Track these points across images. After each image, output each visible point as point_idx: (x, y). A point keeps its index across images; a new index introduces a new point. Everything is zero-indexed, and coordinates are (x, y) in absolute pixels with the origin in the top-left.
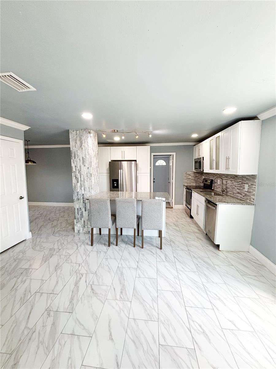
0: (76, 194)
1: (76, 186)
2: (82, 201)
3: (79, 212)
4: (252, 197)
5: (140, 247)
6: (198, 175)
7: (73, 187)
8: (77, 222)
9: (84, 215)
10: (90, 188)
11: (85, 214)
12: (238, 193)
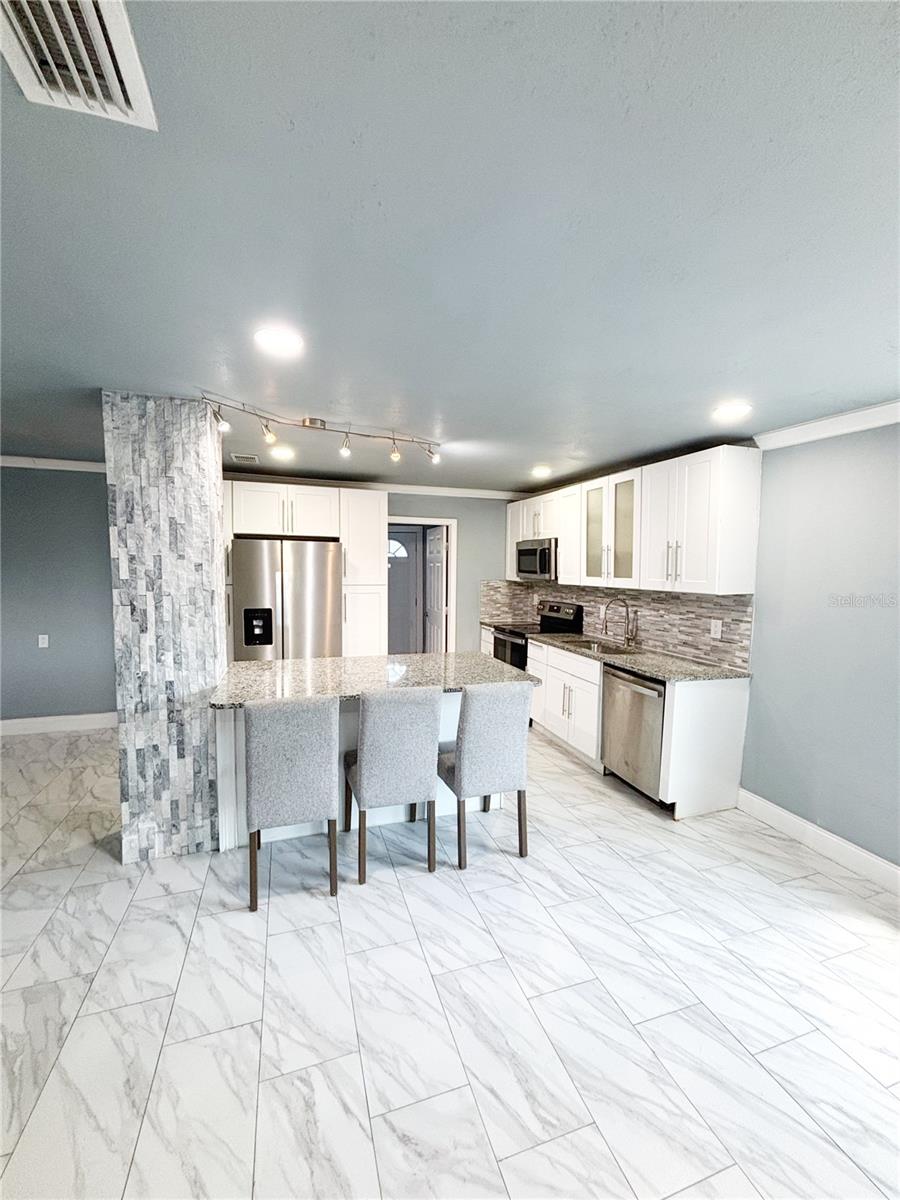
0: (132, 686)
1: (135, 650)
2: (163, 714)
3: (148, 764)
4: (737, 653)
5: (452, 866)
6: (518, 592)
7: (118, 655)
8: (133, 815)
9: (172, 774)
10: (209, 653)
11: (181, 771)
12: (685, 643)
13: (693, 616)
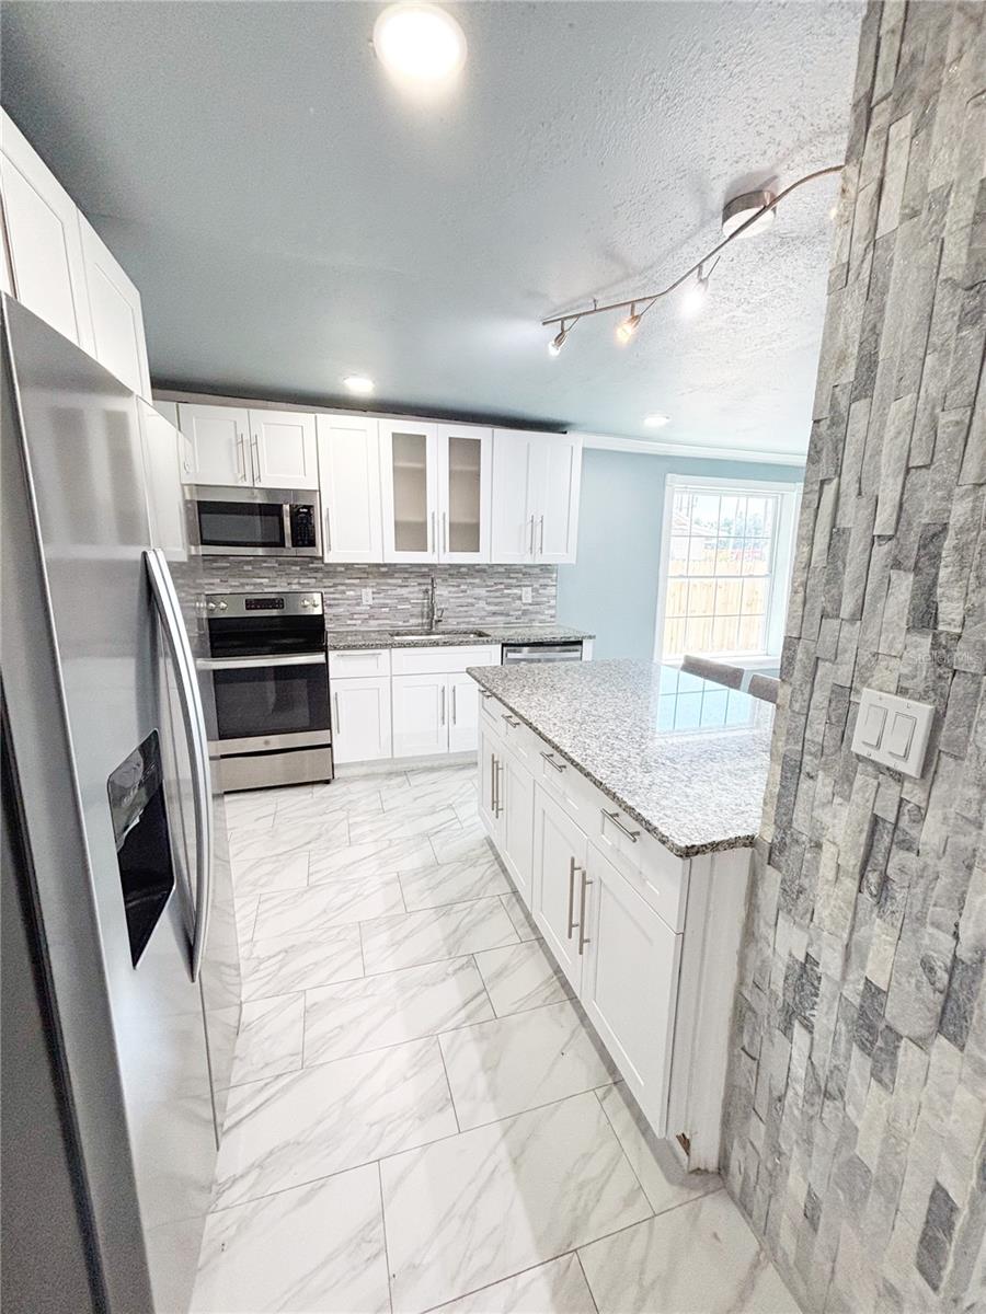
4: (546, 612)
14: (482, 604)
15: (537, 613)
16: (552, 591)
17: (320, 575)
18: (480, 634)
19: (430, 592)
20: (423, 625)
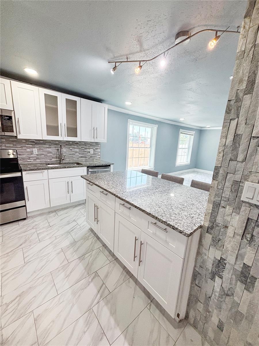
4: (97, 156)
12: (82, 157)
13: (84, 149)
14: (77, 153)
15: (95, 157)
16: (99, 150)
17: (15, 143)
18: (78, 164)
19: (60, 150)
20: (57, 161)
